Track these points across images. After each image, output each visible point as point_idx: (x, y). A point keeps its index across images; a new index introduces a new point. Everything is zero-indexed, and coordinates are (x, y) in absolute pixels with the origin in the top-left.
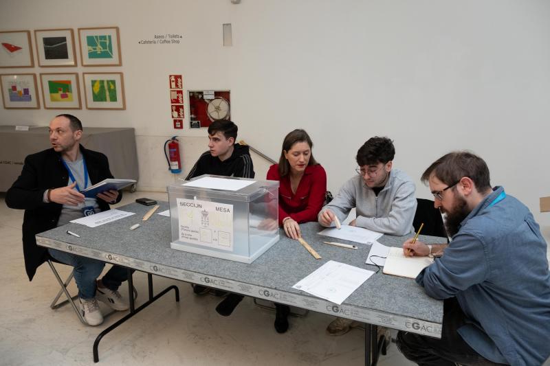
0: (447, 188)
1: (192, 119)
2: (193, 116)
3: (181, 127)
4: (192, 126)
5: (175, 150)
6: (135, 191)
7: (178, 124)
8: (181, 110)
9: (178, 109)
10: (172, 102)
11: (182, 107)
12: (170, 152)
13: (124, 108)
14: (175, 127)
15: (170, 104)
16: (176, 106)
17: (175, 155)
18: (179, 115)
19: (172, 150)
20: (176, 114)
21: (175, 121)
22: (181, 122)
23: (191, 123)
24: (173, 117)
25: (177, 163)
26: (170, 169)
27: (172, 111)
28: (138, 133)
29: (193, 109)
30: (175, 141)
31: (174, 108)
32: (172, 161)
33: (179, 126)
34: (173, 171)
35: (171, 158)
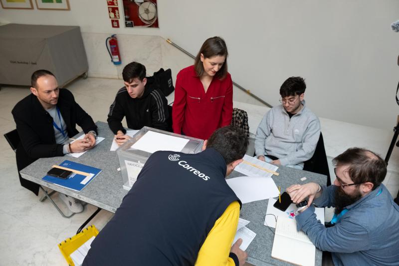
0: (353, 184)
1: (126, 19)
2: (127, 17)
3: (118, 27)
4: (127, 25)
5: (115, 46)
6: (87, 77)
7: (115, 23)
8: (116, 11)
9: (114, 10)
10: (108, 5)
11: (117, 9)
12: (111, 48)
13: (69, 9)
14: (113, 26)
15: (107, 6)
16: (112, 8)
17: (115, 50)
18: (115, 16)
19: (113, 46)
20: (112, 15)
21: (113, 21)
22: (117, 21)
23: (126, 22)
24: (110, 17)
25: (117, 57)
26: (112, 61)
27: (109, 12)
28: (83, 30)
29: (126, 10)
30: (114, 38)
31: (111, 9)
32: (113, 55)
33: (116, 25)
34: (115, 63)
35: (112, 53)
